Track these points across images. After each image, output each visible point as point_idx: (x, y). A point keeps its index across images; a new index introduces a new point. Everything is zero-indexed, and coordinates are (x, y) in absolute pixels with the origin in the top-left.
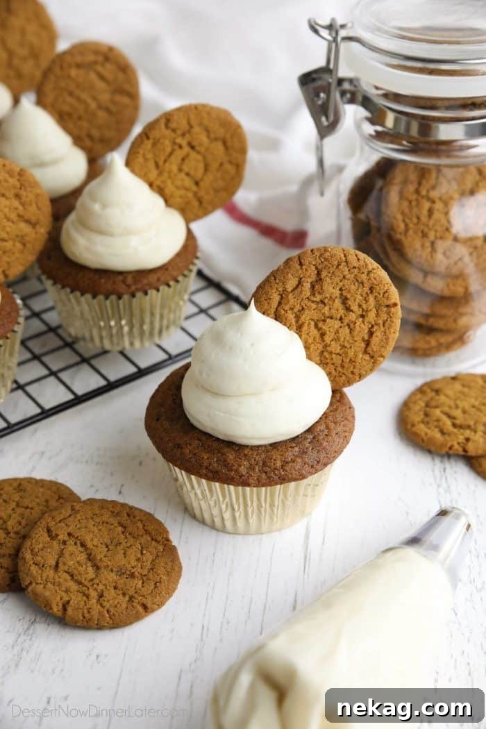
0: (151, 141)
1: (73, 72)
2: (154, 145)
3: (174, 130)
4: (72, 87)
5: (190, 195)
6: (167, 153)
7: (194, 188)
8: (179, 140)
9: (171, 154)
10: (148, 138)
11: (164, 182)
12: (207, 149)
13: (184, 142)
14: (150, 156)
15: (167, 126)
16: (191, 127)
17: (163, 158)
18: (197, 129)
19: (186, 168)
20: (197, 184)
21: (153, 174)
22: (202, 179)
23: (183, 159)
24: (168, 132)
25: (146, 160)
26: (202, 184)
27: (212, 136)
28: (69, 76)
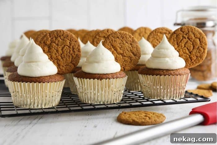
0: (176, 34)
1: (159, 34)
2: (177, 36)
3: (183, 32)
4: (158, 38)
5: (188, 56)
6: (181, 40)
7: (189, 54)
8: (185, 36)
9: (182, 40)
10: (175, 33)
11: (179, 49)
12: (194, 40)
13: (186, 37)
14: (175, 40)
15: (181, 31)
16: (189, 32)
17: (179, 41)
18: (190, 33)
19: (186, 46)
20: (190, 53)
21: (176, 46)
22: (192, 51)
23: (186, 43)
24: (181, 32)
25: (174, 41)
26: (192, 53)
27: (196, 36)
28: (157, 35)
